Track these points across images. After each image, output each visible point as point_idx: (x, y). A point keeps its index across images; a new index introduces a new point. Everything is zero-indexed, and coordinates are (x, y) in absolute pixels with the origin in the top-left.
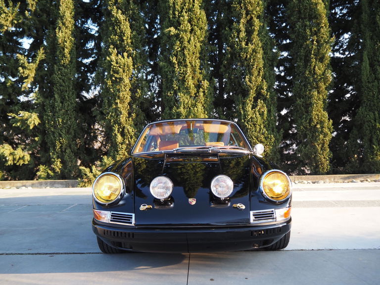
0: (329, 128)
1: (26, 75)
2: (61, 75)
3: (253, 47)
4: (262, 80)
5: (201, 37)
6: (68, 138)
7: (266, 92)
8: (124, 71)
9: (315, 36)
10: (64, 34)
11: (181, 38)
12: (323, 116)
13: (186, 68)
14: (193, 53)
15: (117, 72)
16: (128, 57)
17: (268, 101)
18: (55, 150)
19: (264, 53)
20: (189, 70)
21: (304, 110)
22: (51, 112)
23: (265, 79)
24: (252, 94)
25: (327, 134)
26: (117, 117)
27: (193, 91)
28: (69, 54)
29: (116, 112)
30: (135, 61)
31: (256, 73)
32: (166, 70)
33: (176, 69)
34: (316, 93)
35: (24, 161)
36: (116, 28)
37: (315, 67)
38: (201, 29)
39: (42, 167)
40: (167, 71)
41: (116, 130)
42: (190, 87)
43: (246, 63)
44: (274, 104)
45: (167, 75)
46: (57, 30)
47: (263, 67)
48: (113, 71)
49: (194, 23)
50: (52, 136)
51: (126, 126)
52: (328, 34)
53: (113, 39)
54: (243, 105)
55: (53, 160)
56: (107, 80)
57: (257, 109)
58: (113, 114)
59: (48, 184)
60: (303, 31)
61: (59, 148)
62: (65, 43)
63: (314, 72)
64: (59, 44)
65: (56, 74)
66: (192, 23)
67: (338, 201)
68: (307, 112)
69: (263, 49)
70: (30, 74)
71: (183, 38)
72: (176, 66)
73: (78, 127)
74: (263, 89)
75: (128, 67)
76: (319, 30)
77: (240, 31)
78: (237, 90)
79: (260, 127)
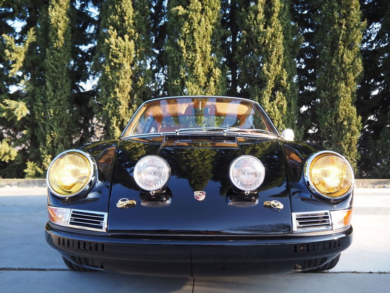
0: (357, 126)
1: (14, 59)
2: (54, 60)
3: (272, 30)
4: (282, 69)
5: (213, 18)
6: (60, 131)
7: (286, 83)
8: (124, 56)
9: (344, 19)
10: (57, 13)
11: (190, 19)
12: (351, 111)
13: (196, 53)
14: (204, 37)
15: (117, 57)
16: (130, 40)
17: (288, 94)
18: (45, 144)
19: (285, 38)
20: (199, 56)
21: (329, 104)
22: (41, 102)
23: (285, 68)
24: (270, 84)
25: (356, 133)
26: (116, 108)
27: (203, 80)
28: (63, 36)
29: (114, 103)
30: (137, 45)
31: (275, 61)
32: (173, 55)
33: (184, 54)
34: (343, 85)
35: (10, 156)
36: (116, 6)
37: (343, 55)
38: (213, 9)
39: (30, 164)
40: (174, 57)
41: (115, 123)
42: (199, 75)
43: (263, 49)
44: (294, 97)
45: (174, 61)
46: (50, 9)
47: (283, 54)
48: (112, 55)
49: (205, 2)
50: (42, 130)
51: (126, 118)
52: (359, 17)
53: (113, 19)
54: (260, 97)
55: (43, 156)
56: (105, 65)
57: (275, 102)
58: (112, 105)
59: (36, 183)
60: (330, 13)
61: (50, 143)
62: (59, 24)
63: (342, 60)
64: (52, 25)
65: (47, 59)
66: (203, 2)
67: (378, 208)
68: (333, 107)
69: (284, 34)
70: (18, 58)
71: (193, 19)
72: (184, 51)
73: (72, 119)
74: (283, 79)
75: (129, 51)
76: (349, 13)
77: (258, 12)
78: (253, 80)
79: (279, 122)
